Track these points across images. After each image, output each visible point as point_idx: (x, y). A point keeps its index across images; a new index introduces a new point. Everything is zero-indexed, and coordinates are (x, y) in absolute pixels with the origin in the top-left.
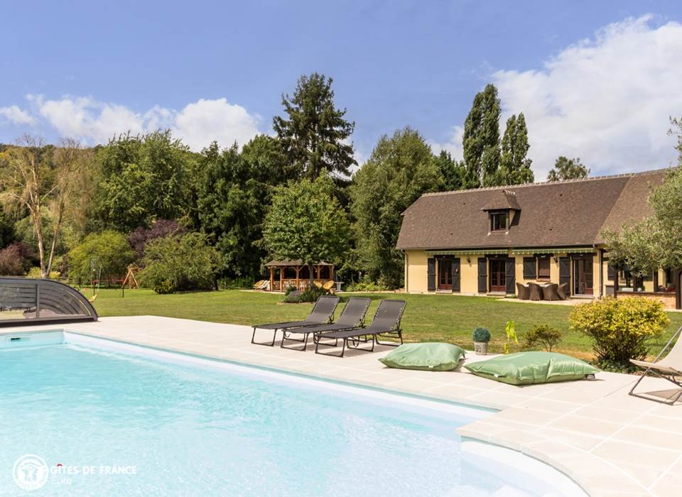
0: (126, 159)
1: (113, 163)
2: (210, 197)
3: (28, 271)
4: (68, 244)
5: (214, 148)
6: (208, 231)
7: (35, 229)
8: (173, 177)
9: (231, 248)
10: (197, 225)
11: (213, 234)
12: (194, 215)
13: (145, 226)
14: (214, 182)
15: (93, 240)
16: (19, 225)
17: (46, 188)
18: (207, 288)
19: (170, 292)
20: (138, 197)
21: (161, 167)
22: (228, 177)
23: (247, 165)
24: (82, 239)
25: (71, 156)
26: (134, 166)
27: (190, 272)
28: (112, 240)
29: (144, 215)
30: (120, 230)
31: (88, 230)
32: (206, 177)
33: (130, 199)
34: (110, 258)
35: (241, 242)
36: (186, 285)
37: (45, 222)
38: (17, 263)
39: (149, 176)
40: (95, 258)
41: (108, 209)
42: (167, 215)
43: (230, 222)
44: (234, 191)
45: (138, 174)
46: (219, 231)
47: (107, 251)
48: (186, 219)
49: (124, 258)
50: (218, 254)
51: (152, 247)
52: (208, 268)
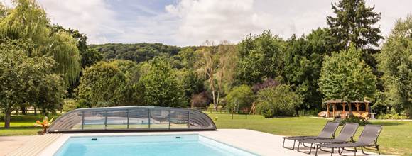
0: (251, 48)
1: (245, 51)
2: (291, 65)
3: (208, 105)
4: (226, 92)
5: (294, 39)
6: (291, 83)
7: (211, 85)
8: (274, 56)
9: (304, 93)
10: (285, 81)
11: (293, 85)
12: (283, 75)
13: (261, 82)
14: (293, 56)
15: (236, 90)
16: (205, 83)
17: (216, 65)
18: (291, 115)
19: (271, 117)
20: (257, 67)
21: (268, 50)
22: (300, 53)
23: (311, 46)
24: (231, 90)
25: (225, 49)
26: (254, 51)
27: (281, 106)
28: (244, 89)
29: (260, 76)
30: (248, 85)
31: (234, 85)
32: (289, 54)
33: (253, 68)
34: (244, 99)
35: (310, 89)
36: (279, 113)
37: (216, 82)
38: (204, 101)
39: (262, 56)
40: (236, 99)
41: (243, 73)
42: (272, 75)
43: (303, 78)
44: (304, 60)
45: (257, 55)
46: (297, 84)
47: (242, 95)
48: (279, 78)
49: (250, 99)
50: (296, 96)
51: (261, 93)
52: (291, 104)
